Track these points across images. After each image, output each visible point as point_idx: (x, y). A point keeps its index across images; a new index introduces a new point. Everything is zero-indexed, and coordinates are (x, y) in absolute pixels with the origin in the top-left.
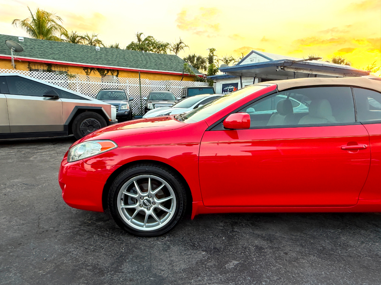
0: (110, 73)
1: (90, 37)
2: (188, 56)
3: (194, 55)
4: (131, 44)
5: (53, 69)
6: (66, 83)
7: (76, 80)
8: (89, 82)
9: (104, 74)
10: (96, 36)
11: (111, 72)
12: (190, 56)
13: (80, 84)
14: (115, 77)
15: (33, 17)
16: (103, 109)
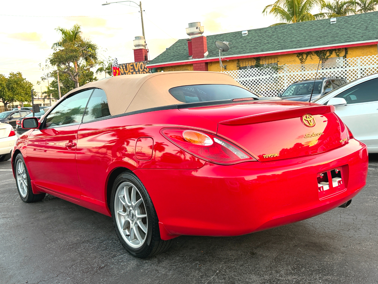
5: (262, 63)
6: (271, 78)
7: (283, 73)
11: (336, 53)
13: (289, 77)
14: (342, 58)
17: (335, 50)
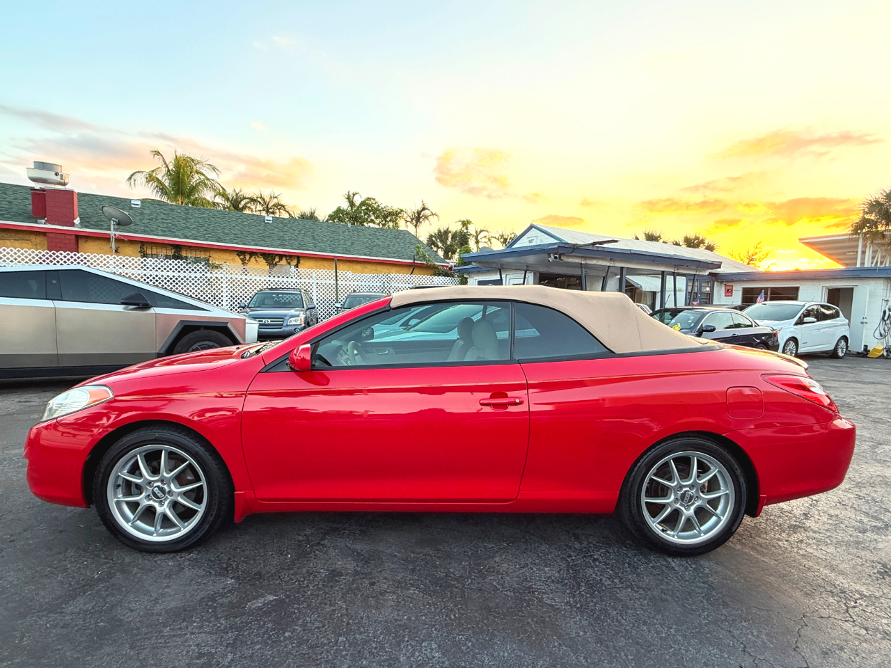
0: (284, 262)
1: (266, 199)
2: (437, 232)
3: (448, 229)
4: (337, 211)
5: (184, 254)
6: (204, 277)
7: (222, 273)
8: (246, 277)
9: (274, 262)
10: (276, 197)
11: (287, 260)
12: (439, 231)
13: (229, 280)
14: (293, 267)
15: (167, 166)
16: (229, 325)
17: (286, 256)
